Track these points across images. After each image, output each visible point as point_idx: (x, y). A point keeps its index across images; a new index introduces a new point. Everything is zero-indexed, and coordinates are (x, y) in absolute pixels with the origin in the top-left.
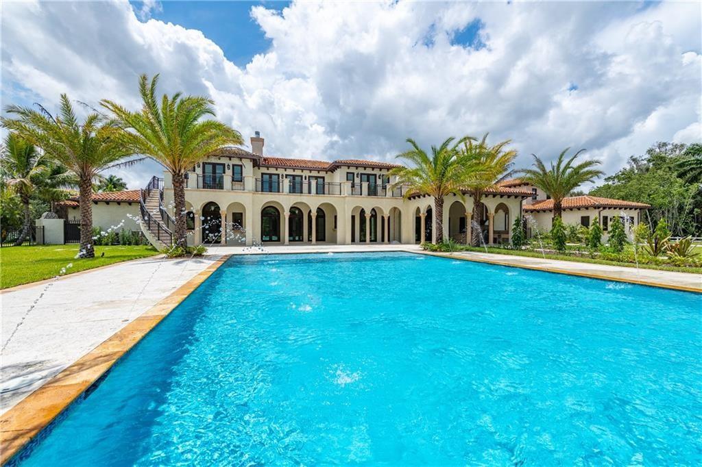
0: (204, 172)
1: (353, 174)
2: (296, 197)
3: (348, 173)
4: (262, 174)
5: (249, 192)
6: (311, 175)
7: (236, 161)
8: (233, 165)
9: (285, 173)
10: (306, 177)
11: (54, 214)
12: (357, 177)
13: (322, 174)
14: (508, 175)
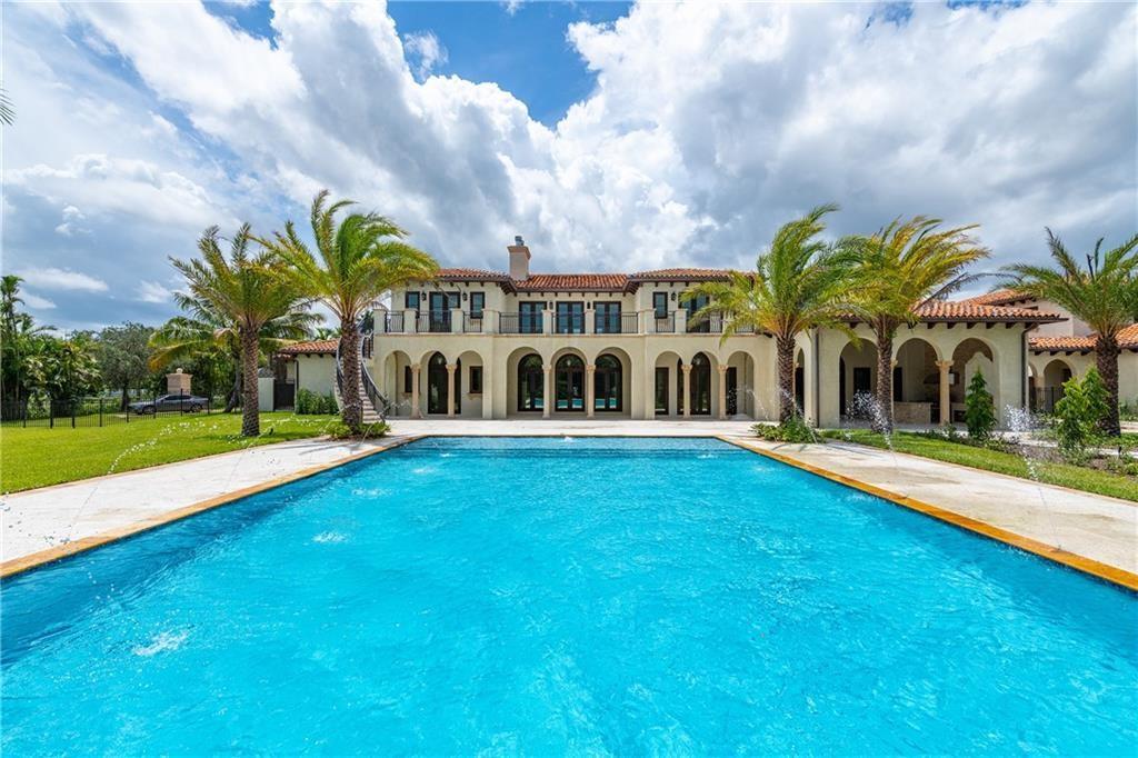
0: (431, 307)
1: (666, 294)
2: (562, 339)
3: (655, 294)
4: (521, 303)
5: (488, 334)
6: (597, 299)
7: (475, 287)
8: (472, 294)
9: (555, 300)
10: (589, 304)
11: (269, 371)
12: (673, 299)
13: (617, 297)
14: (951, 285)
